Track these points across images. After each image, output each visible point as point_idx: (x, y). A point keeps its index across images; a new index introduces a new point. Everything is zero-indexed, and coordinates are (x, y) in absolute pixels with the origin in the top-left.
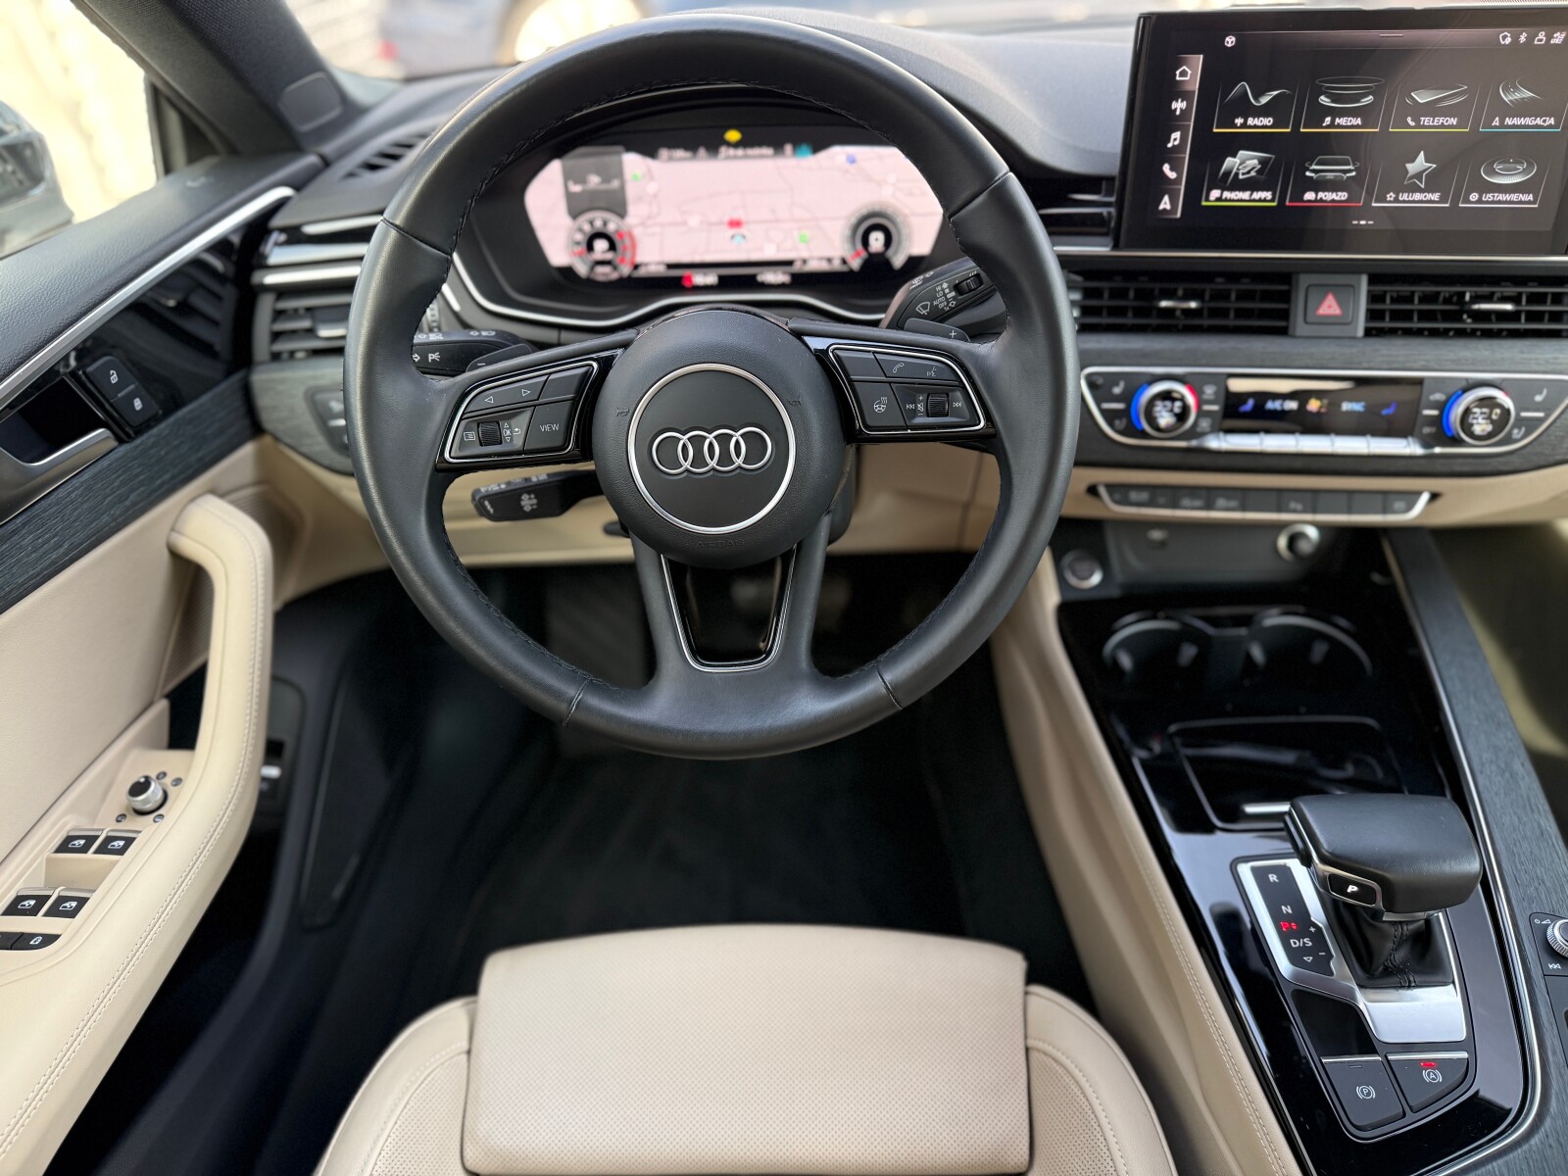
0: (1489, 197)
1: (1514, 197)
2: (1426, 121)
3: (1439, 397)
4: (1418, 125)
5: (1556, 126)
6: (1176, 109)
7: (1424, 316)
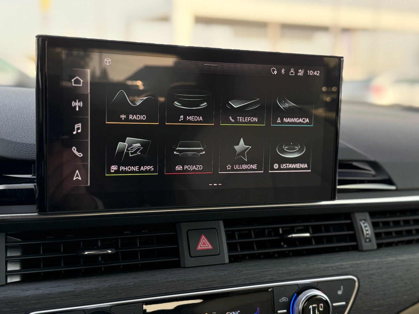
0: (284, 166)
1: (298, 166)
2: (240, 119)
3: (284, 299)
4: (236, 122)
5: (310, 123)
6: (75, 107)
7: (261, 245)
